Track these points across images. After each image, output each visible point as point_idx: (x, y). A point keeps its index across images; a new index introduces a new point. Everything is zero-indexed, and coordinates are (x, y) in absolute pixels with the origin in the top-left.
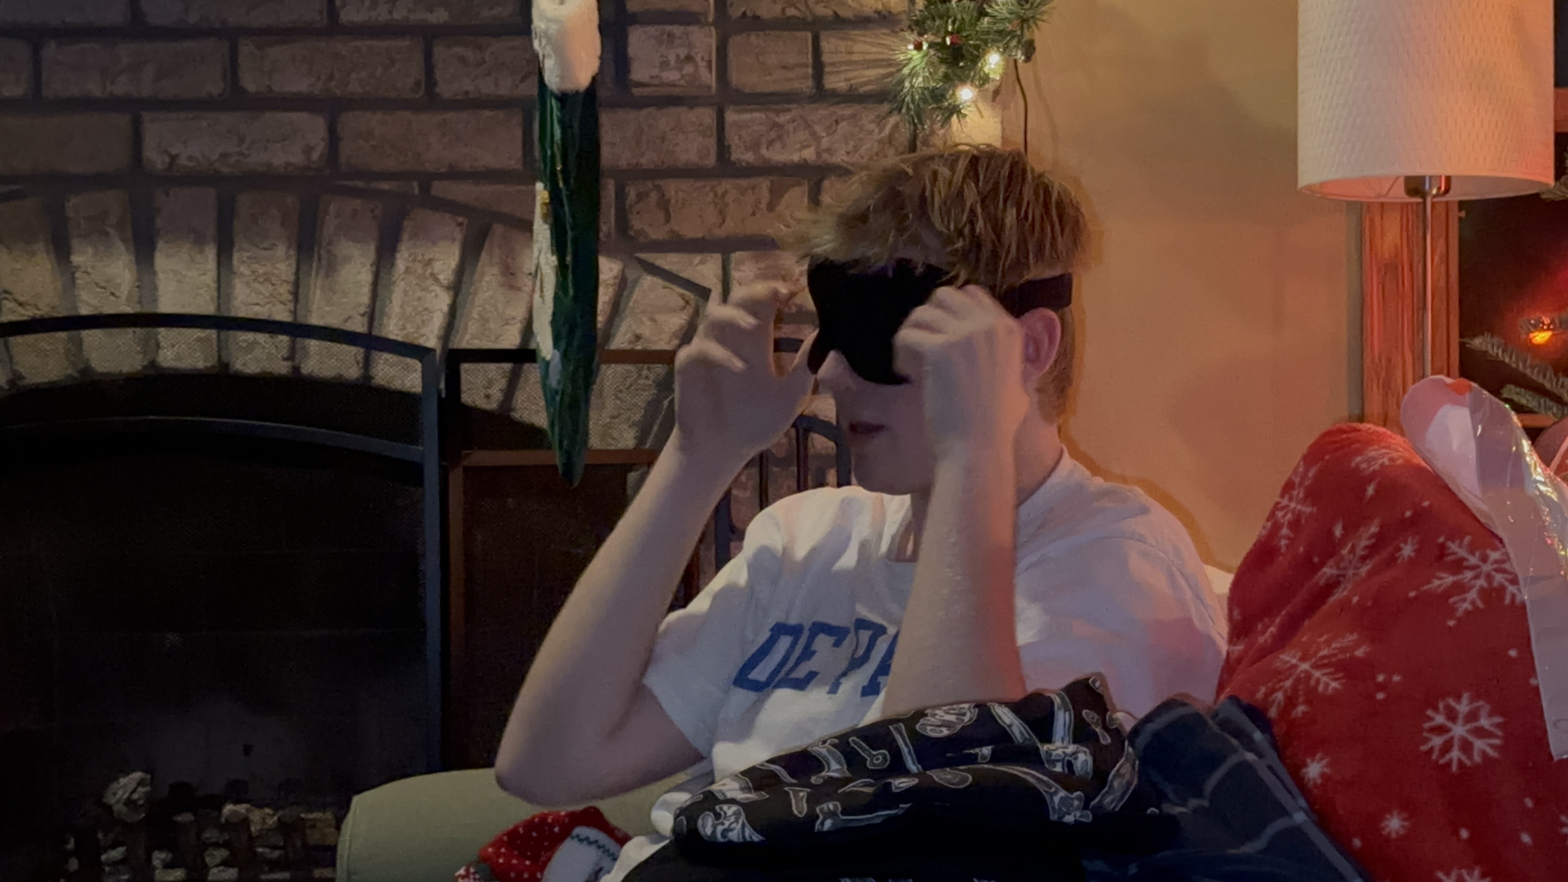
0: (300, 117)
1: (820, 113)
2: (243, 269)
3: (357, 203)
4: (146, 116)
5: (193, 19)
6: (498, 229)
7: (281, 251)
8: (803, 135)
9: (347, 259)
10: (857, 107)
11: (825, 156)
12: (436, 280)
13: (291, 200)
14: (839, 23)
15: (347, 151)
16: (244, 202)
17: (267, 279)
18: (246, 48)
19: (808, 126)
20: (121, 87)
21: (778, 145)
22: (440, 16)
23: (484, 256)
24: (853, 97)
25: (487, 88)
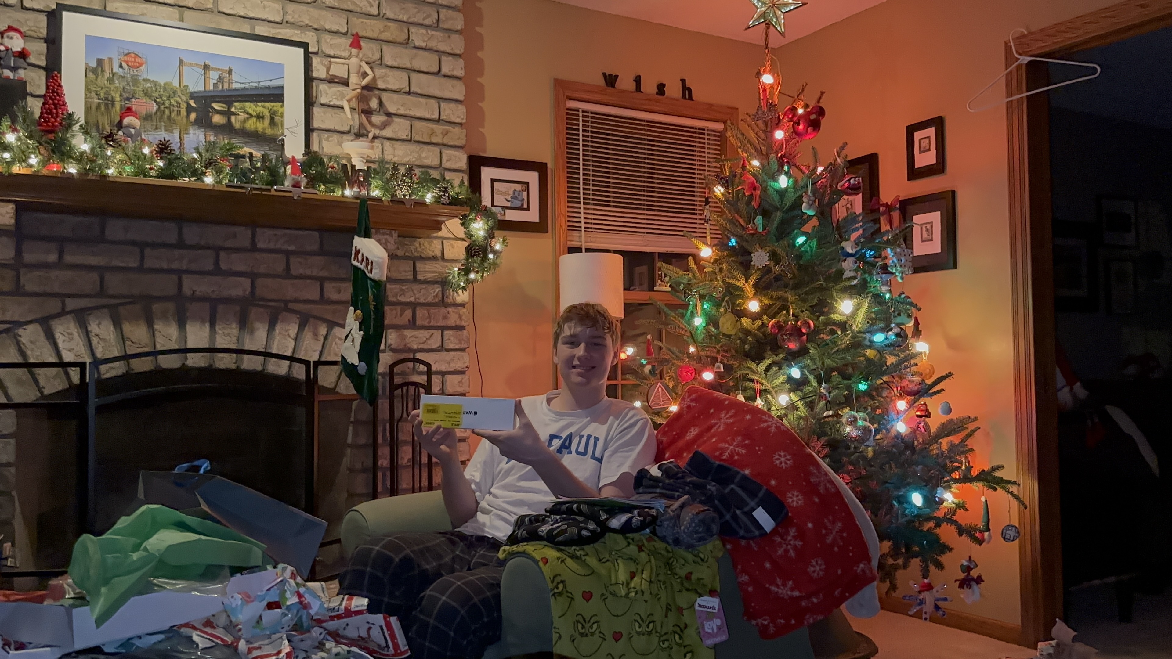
0: (242, 279)
1: (416, 287)
2: (220, 332)
3: (261, 310)
4: (184, 276)
5: (203, 243)
6: (312, 320)
7: (234, 326)
8: (411, 293)
9: (258, 329)
10: (426, 285)
11: (417, 300)
12: (290, 336)
13: (238, 308)
14: (421, 258)
15: (258, 292)
16: (221, 308)
17: (229, 335)
18: (222, 254)
19: (413, 290)
20: (175, 266)
21: (403, 296)
22: (292, 248)
23: (306, 328)
24: (426, 282)
25: (308, 272)
